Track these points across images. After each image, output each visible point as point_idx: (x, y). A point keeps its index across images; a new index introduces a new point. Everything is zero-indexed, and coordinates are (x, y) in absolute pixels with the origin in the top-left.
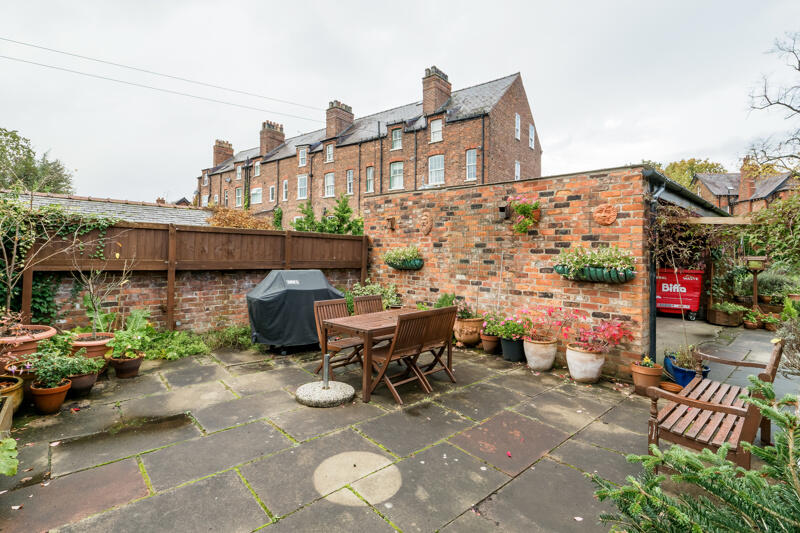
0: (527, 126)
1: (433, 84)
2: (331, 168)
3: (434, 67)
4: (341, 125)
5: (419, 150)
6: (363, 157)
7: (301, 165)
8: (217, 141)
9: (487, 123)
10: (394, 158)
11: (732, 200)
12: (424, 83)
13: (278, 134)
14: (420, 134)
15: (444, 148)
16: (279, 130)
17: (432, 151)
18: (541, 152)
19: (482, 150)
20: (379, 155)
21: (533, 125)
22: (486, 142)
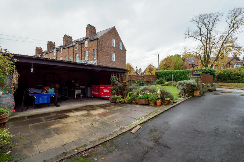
0: (119, 43)
1: (88, 30)
2: (62, 55)
3: (89, 24)
4: (67, 42)
5: (82, 50)
6: (69, 52)
7: (54, 55)
8: (37, 47)
9: (98, 41)
10: (76, 52)
11: (193, 65)
12: (86, 29)
13: (53, 45)
14: (83, 45)
15: (88, 49)
16: (53, 44)
17: (85, 50)
18: (126, 51)
19: (97, 49)
20: (73, 51)
21: (122, 42)
22: (98, 47)
